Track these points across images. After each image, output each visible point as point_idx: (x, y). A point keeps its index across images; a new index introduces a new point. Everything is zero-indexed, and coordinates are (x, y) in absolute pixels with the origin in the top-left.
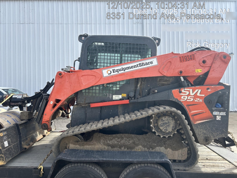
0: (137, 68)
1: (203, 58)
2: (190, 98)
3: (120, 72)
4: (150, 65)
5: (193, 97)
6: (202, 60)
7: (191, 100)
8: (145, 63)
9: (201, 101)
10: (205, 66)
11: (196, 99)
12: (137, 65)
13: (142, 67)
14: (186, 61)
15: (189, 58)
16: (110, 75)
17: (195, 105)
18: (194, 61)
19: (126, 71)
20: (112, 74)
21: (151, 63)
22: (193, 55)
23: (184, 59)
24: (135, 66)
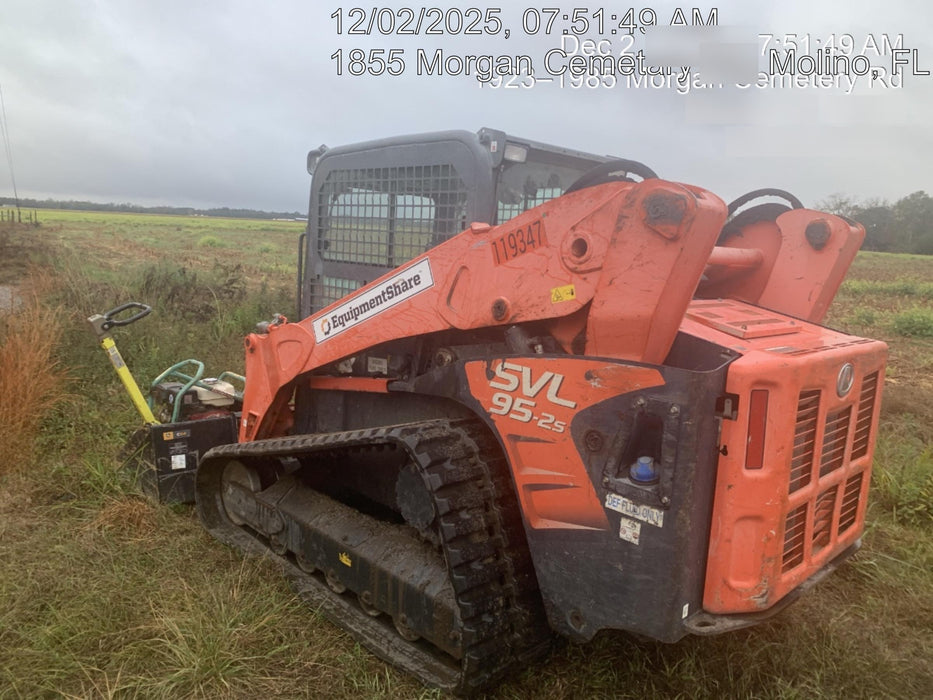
0: (385, 305)
1: (573, 228)
2: (522, 405)
3: (348, 324)
4: (416, 289)
5: (533, 404)
6: (571, 240)
7: (523, 414)
8: (400, 284)
9: (560, 427)
10: (583, 267)
11: (543, 414)
12: (383, 294)
13: (396, 299)
14: (514, 256)
15: (525, 240)
16: (328, 336)
17: (538, 441)
18: (543, 249)
19: (361, 317)
20: (333, 332)
21: (417, 279)
22: (539, 222)
23: (508, 246)
24: (378, 300)
